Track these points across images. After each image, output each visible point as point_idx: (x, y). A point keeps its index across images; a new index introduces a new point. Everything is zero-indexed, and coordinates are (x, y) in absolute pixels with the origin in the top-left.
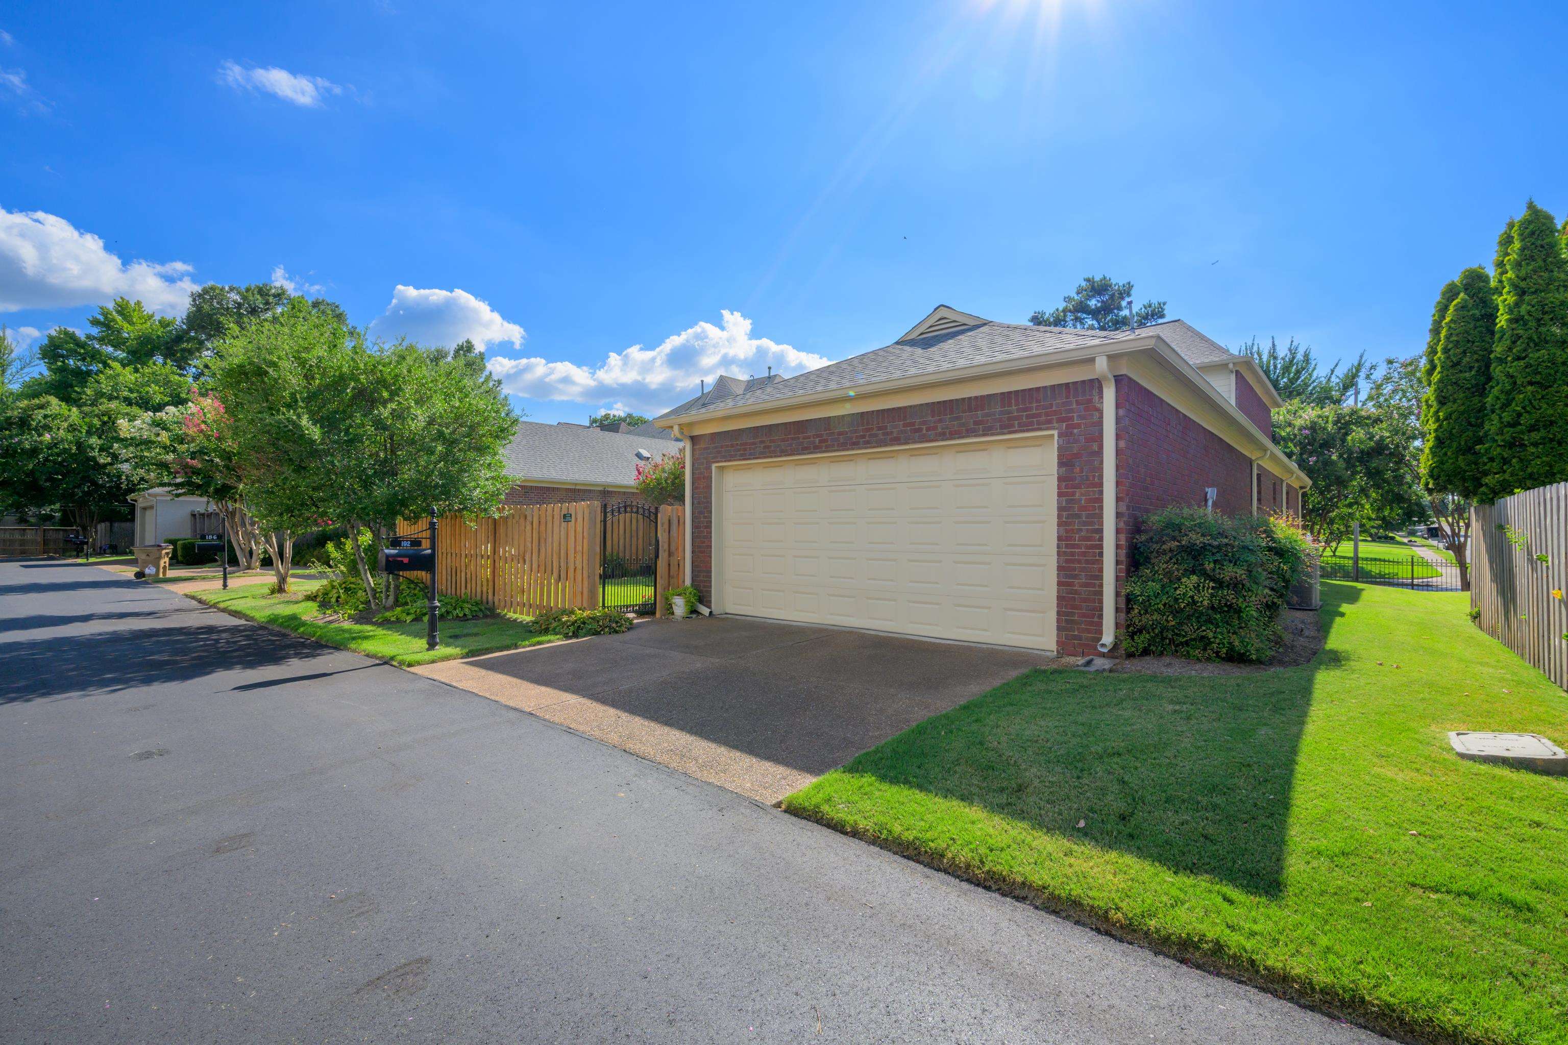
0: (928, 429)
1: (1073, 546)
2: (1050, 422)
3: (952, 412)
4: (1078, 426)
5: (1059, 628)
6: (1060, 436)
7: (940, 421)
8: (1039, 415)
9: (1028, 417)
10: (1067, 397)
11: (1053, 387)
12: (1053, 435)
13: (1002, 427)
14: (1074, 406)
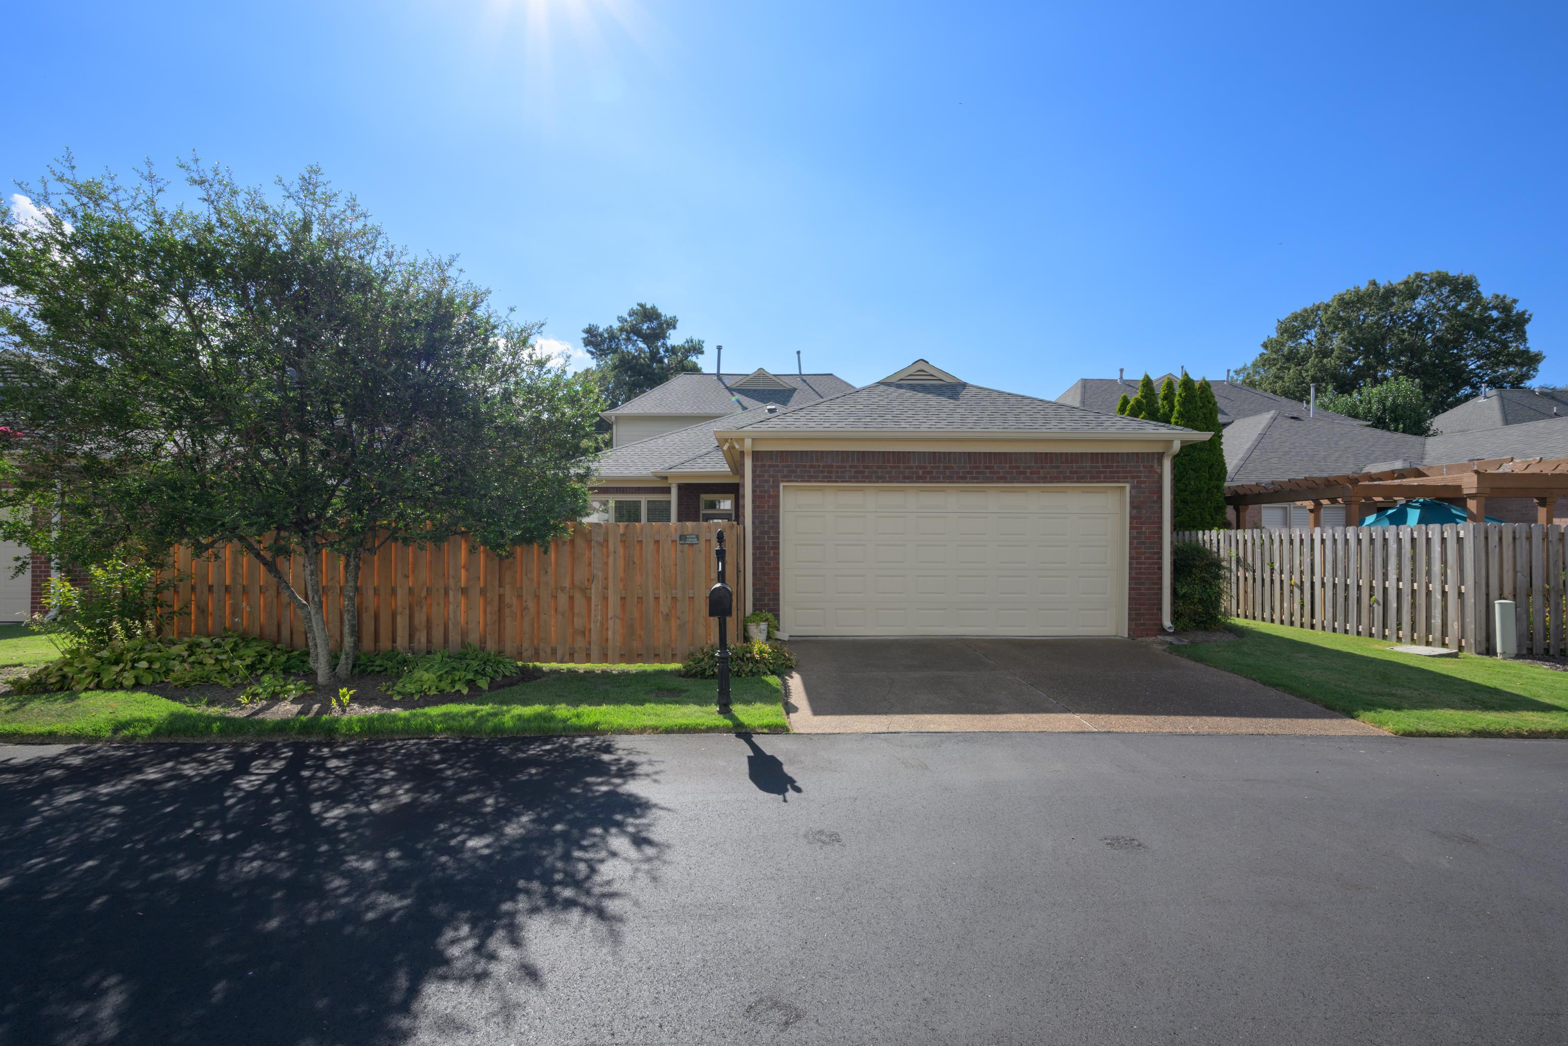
0: (1031, 473)
1: (1141, 563)
2: (1126, 477)
3: (1052, 462)
4: (1144, 482)
5: (1130, 619)
6: (1132, 488)
7: (1042, 468)
8: (1119, 472)
9: (1111, 472)
10: (1138, 462)
11: (1128, 454)
12: (1124, 487)
13: (1092, 478)
14: (1142, 469)
